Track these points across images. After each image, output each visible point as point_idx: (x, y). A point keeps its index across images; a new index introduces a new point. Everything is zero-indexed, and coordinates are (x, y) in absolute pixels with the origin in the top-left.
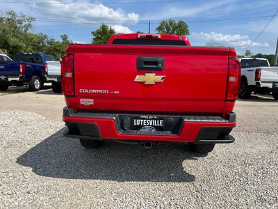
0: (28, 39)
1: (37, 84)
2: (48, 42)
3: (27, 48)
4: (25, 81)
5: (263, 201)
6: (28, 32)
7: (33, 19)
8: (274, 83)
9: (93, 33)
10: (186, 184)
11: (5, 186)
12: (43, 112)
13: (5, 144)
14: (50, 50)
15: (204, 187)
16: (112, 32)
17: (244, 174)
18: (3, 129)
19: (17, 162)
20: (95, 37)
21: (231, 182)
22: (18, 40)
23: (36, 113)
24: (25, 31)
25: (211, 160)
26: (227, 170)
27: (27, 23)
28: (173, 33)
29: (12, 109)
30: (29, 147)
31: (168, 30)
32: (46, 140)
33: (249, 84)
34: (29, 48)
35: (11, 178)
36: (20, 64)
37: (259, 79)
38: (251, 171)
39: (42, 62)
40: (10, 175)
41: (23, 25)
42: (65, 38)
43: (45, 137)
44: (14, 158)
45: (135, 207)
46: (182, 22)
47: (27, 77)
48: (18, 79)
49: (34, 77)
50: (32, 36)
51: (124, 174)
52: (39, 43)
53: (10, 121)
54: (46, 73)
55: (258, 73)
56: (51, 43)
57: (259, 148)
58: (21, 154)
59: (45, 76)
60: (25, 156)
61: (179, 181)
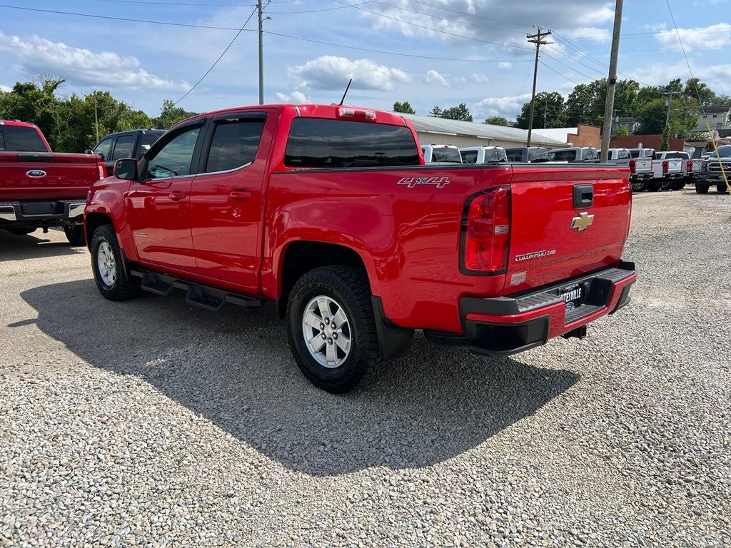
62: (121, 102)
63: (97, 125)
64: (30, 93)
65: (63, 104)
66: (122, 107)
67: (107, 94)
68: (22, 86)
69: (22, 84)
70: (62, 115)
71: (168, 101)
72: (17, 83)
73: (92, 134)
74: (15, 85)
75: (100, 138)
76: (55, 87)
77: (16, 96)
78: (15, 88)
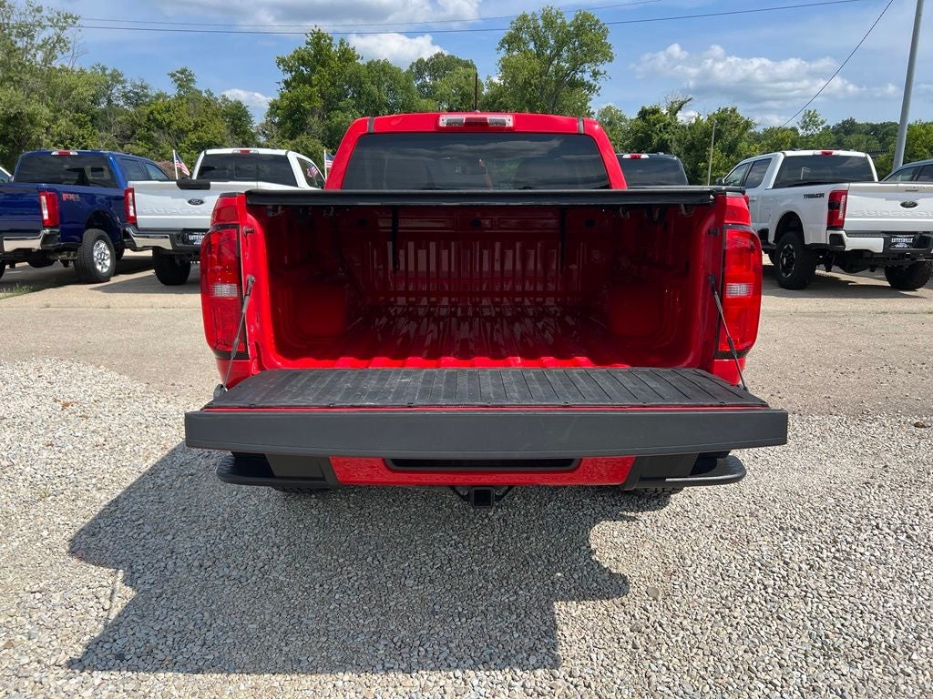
0: (56, 89)
1: (102, 256)
2: (125, 96)
3: (55, 119)
4: (59, 251)
5: (828, 651)
6: (56, 64)
7: (68, 19)
8: (889, 235)
9: (281, 61)
10: (600, 606)
11: (45, 637)
12: (132, 362)
13: (24, 492)
14: (134, 125)
15: (657, 614)
16: (347, 56)
17: (777, 566)
18: (8, 435)
19: (72, 552)
20: (288, 76)
21: (739, 594)
22: (20, 95)
23: (110, 367)
24: (46, 61)
25: (680, 522)
26: (726, 552)
27: (49, 33)
28: (558, 55)
29: (26, 355)
30: (104, 498)
31: (541, 44)
32: (154, 471)
33: (808, 241)
34: (63, 122)
35: (59, 611)
36: (42, 191)
37: (840, 225)
38: (798, 552)
39: (113, 182)
40: (57, 598)
41: (38, 41)
42: (183, 79)
43: (151, 462)
44: (61, 539)
45: (449, 689)
46: (586, 17)
47: (66, 234)
48: (35, 244)
49: (90, 234)
50: (70, 80)
51: (410, 582)
52: (95, 101)
53: (27, 404)
54: (133, 221)
55: (836, 203)
56: (136, 99)
57: (831, 469)
58: (80, 523)
59: (130, 230)
60: (92, 530)
61: (582, 597)
62: (746, 118)
63: (712, 150)
64: (652, 118)
65: (683, 127)
66: (748, 125)
67: (734, 110)
68: (646, 111)
69: (647, 108)
70: (679, 141)
71: (810, 112)
72: (643, 108)
73: (706, 162)
74: (640, 109)
75: (713, 165)
76: (680, 108)
77: (639, 122)
78: (640, 113)
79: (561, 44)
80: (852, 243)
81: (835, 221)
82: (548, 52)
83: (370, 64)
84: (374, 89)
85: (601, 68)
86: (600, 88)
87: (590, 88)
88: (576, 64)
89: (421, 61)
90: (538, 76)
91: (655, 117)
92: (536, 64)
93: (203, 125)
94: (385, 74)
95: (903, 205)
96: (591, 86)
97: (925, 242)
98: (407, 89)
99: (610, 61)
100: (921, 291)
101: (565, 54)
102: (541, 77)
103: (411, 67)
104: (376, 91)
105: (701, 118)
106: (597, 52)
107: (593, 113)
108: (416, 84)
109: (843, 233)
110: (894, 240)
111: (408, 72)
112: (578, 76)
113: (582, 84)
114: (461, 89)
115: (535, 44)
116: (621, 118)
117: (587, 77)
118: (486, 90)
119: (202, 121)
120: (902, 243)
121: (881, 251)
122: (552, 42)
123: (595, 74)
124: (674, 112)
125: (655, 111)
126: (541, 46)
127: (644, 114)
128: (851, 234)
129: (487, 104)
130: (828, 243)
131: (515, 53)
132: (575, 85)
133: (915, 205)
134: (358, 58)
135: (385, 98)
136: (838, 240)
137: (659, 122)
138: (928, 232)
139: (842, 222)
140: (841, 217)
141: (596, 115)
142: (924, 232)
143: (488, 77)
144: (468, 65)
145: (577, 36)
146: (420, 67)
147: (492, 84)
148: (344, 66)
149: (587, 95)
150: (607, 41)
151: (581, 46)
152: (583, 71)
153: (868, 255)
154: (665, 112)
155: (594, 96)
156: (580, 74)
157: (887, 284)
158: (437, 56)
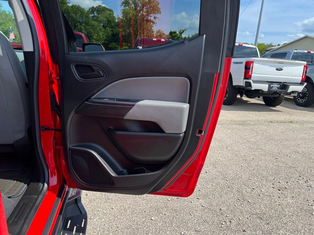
28: (142, 10)
33: (234, 84)
55: (248, 67)
79: (143, 6)
80: (255, 86)
81: (247, 76)
82: (139, 8)
83: (72, 6)
84: (74, 15)
85: (157, 16)
86: (156, 23)
87: (153, 23)
88: (148, 13)
89: (93, 7)
90: (135, 16)
91: (174, 34)
92: (134, 12)
93: (4, 24)
94: (78, 10)
95: (277, 69)
96: (153, 22)
97: (285, 87)
98: (87, 17)
99: (160, 14)
100: (278, 108)
101: (145, 10)
102: (136, 17)
103: (89, 9)
104: (75, 16)
105: (190, 36)
106: (156, 10)
107: (154, 32)
108: (91, 15)
109: (251, 81)
110: (272, 86)
111: (88, 11)
112: (149, 18)
113: (150, 21)
114: (107, 18)
115: (134, 5)
116: (163, 34)
117: (152, 19)
118: (117, 20)
119: (4, 22)
120: (275, 87)
121: (267, 90)
122: (140, 5)
123: (155, 18)
124: (181, 33)
125: (175, 33)
126: (136, 6)
127: (171, 33)
128: (255, 82)
129: (117, 25)
130: (244, 85)
131: (127, 8)
132: (148, 21)
133: (282, 70)
134: (68, 3)
135: (78, 19)
136: (249, 84)
137: (176, 36)
138: (286, 83)
139: (251, 76)
140: (250, 73)
141: (155, 32)
142: (284, 82)
143: (118, 16)
144: (110, 10)
145: (149, 4)
146: (93, 10)
147: (119, 18)
148: (62, 6)
149: (152, 25)
150: (159, 6)
151: (150, 7)
152: (151, 16)
153: (261, 92)
154: (178, 33)
155: (154, 25)
156: (150, 17)
157: (264, 103)
158: (99, 6)
